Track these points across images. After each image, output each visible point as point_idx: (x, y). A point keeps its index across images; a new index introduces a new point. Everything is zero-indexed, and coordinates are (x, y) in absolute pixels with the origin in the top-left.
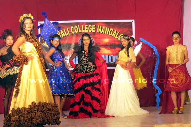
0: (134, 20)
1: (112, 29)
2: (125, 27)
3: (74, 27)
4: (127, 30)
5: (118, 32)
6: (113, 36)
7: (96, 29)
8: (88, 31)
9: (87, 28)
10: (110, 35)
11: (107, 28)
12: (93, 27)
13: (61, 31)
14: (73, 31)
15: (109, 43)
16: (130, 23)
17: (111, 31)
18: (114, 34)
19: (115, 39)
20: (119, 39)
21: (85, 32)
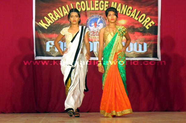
1: (130, 8)
2: (148, 5)
3: (80, 3)
4: (150, 9)
5: (139, 12)
6: (132, 17)
8: (99, 9)
9: (97, 5)
10: (128, 14)
11: (124, 5)
12: (105, 4)
13: (63, 7)
14: (79, 9)
15: (126, 25)
17: (130, 9)
18: (133, 14)
19: (134, 21)
20: (140, 21)
21: (95, 10)
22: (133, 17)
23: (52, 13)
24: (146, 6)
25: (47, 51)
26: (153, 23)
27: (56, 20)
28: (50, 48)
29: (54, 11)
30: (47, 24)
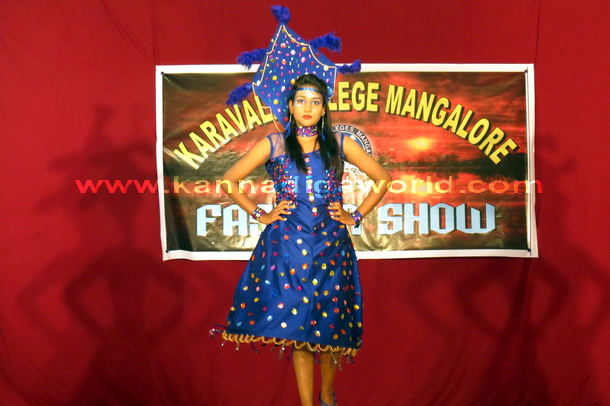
0: (530, 67)
1: (444, 101)
2: (496, 94)
4: (502, 103)
5: (470, 113)
6: (449, 128)
7: (381, 100)
8: (351, 106)
9: (346, 95)
10: (436, 122)
11: (425, 94)
12: (370, 91)
13: (246, 103)
15: (431, 154)
16: (518, 77)
17: (442, 106)
18: (453, 119)
19: (455, 141)
20: (473, 140)
21: (338, 110)
22: (453, 130)
23: (213, 120)
24: (491, 96)
25: (199, 234)
26: (513, 146)
27: (224, 142)
28: (209, 226)
29: (219, 117)
30: (199, 154)
